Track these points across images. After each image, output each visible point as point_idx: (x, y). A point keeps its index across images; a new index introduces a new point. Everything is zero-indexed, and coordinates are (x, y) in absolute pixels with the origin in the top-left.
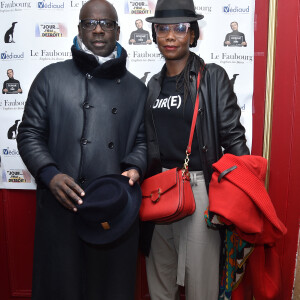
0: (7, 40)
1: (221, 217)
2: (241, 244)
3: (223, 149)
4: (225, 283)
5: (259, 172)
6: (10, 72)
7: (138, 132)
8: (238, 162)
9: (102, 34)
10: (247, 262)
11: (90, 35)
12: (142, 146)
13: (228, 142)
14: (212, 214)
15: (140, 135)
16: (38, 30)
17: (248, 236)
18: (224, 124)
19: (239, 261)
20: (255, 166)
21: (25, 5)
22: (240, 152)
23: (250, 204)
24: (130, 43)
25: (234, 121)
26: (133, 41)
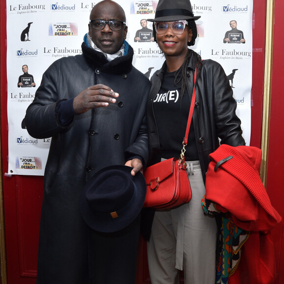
0: (23, 38)
1: (217, 205)
2: (237, 231)
3: (220, 140)
4: (222, 269)
5: (254, 162)
6: (25, 68)
7: (142, 123)
8: (234, 153)
9: (110, 33)
10: (243, 249)
11: (99, 34)
12: (144, 136)
13: (224, 133)
14: (208, 202)
15: (143, 127)
16: (51, 30)
17: (243, 224)
18: (221, 117)
19: (235, 248)
20: (250, 156)
21: (39, 7)
22: (236, 143)
23: (245, 193)
24: (135, 41)
25: (230, 114)
26: (138, 38)
